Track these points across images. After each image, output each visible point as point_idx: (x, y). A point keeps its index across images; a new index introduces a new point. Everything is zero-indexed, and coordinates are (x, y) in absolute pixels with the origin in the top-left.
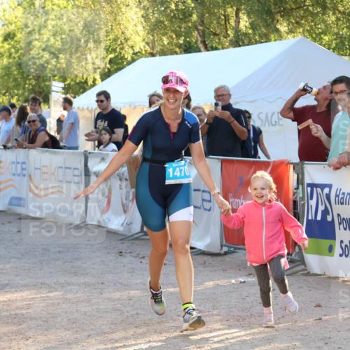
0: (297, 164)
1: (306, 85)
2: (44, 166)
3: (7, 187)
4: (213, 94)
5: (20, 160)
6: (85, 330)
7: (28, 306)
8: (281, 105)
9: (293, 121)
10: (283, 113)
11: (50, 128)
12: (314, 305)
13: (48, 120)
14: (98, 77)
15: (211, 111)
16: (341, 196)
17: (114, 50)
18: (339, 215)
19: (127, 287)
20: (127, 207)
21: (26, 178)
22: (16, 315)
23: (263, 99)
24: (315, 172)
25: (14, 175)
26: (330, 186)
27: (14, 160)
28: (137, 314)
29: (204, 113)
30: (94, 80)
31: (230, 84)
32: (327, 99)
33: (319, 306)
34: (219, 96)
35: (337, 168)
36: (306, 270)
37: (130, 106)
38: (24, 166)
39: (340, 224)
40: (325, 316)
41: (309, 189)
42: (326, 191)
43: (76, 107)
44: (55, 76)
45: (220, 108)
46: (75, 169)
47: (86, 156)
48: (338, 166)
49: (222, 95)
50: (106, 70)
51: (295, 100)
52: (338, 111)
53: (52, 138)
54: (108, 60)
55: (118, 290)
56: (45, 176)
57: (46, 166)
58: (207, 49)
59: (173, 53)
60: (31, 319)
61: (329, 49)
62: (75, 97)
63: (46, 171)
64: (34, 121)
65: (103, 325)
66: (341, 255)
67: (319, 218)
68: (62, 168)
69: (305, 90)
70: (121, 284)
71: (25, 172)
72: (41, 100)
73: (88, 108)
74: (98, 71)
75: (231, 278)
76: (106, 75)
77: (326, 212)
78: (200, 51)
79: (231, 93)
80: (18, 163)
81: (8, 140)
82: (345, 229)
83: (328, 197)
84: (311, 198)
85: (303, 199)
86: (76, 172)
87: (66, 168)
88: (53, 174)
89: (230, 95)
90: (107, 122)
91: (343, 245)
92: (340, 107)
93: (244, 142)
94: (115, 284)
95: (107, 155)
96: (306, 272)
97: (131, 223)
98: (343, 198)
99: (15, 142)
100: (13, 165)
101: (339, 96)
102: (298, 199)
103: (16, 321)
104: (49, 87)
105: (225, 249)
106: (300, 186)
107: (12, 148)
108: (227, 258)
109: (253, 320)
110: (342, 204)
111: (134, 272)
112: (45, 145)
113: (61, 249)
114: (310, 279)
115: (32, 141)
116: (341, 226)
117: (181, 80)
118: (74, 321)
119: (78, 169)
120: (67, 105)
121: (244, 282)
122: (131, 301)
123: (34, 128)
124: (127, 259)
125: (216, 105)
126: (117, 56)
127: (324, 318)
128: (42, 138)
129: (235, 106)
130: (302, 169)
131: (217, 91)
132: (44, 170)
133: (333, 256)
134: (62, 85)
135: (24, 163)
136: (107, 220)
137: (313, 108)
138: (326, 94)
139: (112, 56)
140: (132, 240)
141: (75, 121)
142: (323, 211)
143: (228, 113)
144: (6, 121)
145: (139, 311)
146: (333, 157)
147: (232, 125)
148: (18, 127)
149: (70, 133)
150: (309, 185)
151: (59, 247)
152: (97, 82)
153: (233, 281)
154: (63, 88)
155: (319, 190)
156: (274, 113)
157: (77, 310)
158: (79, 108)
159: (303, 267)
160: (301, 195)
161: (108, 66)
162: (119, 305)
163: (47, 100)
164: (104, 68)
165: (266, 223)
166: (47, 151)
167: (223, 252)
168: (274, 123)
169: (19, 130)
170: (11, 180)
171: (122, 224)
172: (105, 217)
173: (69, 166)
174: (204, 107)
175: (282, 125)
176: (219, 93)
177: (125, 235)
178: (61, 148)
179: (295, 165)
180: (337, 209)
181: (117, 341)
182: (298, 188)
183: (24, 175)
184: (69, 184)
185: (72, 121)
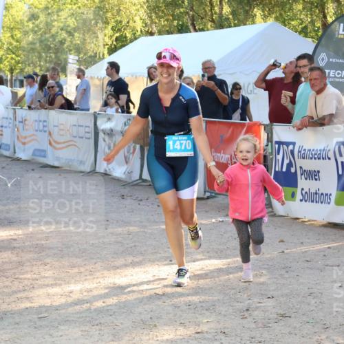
0: (267, 125)
1: (276, 61)
2: (61, 124)
3: (30, 141)
4: (201, 67)
5: (42, 119)
6: (93, 258)
7: (47, 238)
8: (255, 77)
9: (265, 90)
10: (257, 84)
11: (67, 94)
12: (279, 240)
13: (64, 87)
14: (106, 52)
15: (199, 81)
16: (302, 152)
17: (119, 30)
18: (301, 167)
19: (127, 223)
20: (129, 159)
21: (47, 134)
22: (37, 244)
23: (241, 72)
24: (282, 132)
25: (37, 131)
26: (294, 144)
27: (37, 119)
28: (135, 246)
29: (193, 83)
30: (103, 55)
31: (215, 59)
32: (292, 72)
33: (282, 241)
34: (206, 68)
35: (299, 129)
36: (272, 212)
37: (132, 76)
38: (45, 124)
39: (302, 175)
40: (287, 249)
41: (277, 146)
42: (291, 147)
44: (71, 50)
45: (206, 78)
46: (86, 127)
47: (95, 116)
48: (300, 127)
49: (208, 68)
50: (113, 46)
51: (267, 73)
52: (301, 82)
53: (68, 101)
54: (114, 38)
55: (120, 226)
56: (62, 133)
57: (63, 125)
58: (196, 30)
59: (169, 33)
60: (50, 248)
61: (296, 32)
62: (87, 68)
64: (52, 87)
65: (107, 254)
66: (301, 200)
67: (284, 170)
68: (75, 125)
69: (275, 66)
70: (122, 221)
71: (45, 129)
72: (60, 70)
73: (98, 78)
74: (107, 47)
75: (212, 218)
76: (112, 50)
77: (290, 165)
78: (190, 32)
79: (216, 66)
80: (40, 121)
81: (32, 103)
82: (306, 179)
83: (292, 152)
84: (279, 154)
85: (271, 153)
86: (87, 130)
87: (79, 126)
88: (68, 130)
89: (215, 68)
91: (304, 192)
92: (303, 79)
93: (225, 106)
94: (117, 222)
95: (113, 115)
96: (272, 214)
97: (132, 172)
98: (304, 153)
99: (38, 104)
100: (36, 123)
101: (302, 69)
102: (268, 154)
103: (37, 250)
104: (66, 60)
105: (208, 194)
106: (270, 144)
107: (35, 109)
108: (210, 201)
109: (228, 252)
110: (303, 158)
111: (133, 212)
112: (62, 107)
114: (276, 219)
115: (51, 103)
116: (303, 176)
117: (175, 56)
118: (85, 251)
119: (89, 127)
121: (223, 221)
122: (131, 236)
123: (53, 92)
124: (128, 201)
125: (203, 76)
126: (122, 35)
127: (286, 251)
128: (59, 101)
129: (219, 77)
130: (272, 129)
131: (204, 64)
132: (62, 127)
133: (295, 201)
134: (77, 58)
135: (45, 121)
136: (112, 169)
137: (281, 79)
138: (292, 68)
139: (118, 35)
140: (132, 186)
141: (87, 88)
142: (288, 164)
143: (213, 83)
144: (31, 87)
145: (137, 244)
146: (297, 120)
147: (216, 92)
148: (40, 92)
149: (82, 97)
150: (277, 143)
152: (105, 56)
153: (214, 220)
154: (77, 61)
155: (285, 147)
156: (249, 84)
157: (87, 242)
159: (270, 210)
160: (270, 151)
161: (114, 43)
162: (121, 239)
163: (64, 70)
164: (111, 45)
165: (252, 184)
166: (64, 112)
167: (206, 196)
168: (249, 92)
169: (41, 94)
170: (33, 135)
172: (110, 166)
173: (81, 124)
174: (193, 78)
175: (256, 94)
176: (207, 67)
178: (75, 109)
179: (266, 126)
180: (300, 163)
181: (118, 268)
182: (267, 145)
183: (45, 131)
184: (81, 139)
185: (85, 87)
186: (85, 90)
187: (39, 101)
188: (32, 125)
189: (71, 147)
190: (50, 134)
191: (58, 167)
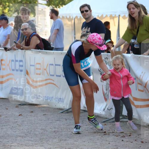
2: (37, 64)
5: (19, 58)
25: (13, 70)
38: (21, 64)
43: (61, 17)
56: (38, 71)
57: (40, 64)
63: (39, 67)
64: (26, 29)
68: (52, 65)
80: (17, 61)
87: (56, 65)
88: (46, 70)
90: (89, 28)
99: (14, 44)
100: (13, 63)
112: (38, 47)
113: (56, 130)
115: (28, 44)
120: (54, 15)
128: (35, 41)
132: (38, 66)
135: (21, 61)
141: (60, 28)
149: (56, 36)
151: (55, 128)
158: (63, 17)
166: (40, 52)
170: (11, 74)
171: (104, 109)
173: (58, 64)
177: (106, 118)
178: (52, 49)
183: (21, 71)
184: (59, 77)
185: (58, 28)
186: (58, 29)
187: (15, 42)
188: (8, 65)
189: (49, 85)
190: (27, 73)
191: (36, 105)
